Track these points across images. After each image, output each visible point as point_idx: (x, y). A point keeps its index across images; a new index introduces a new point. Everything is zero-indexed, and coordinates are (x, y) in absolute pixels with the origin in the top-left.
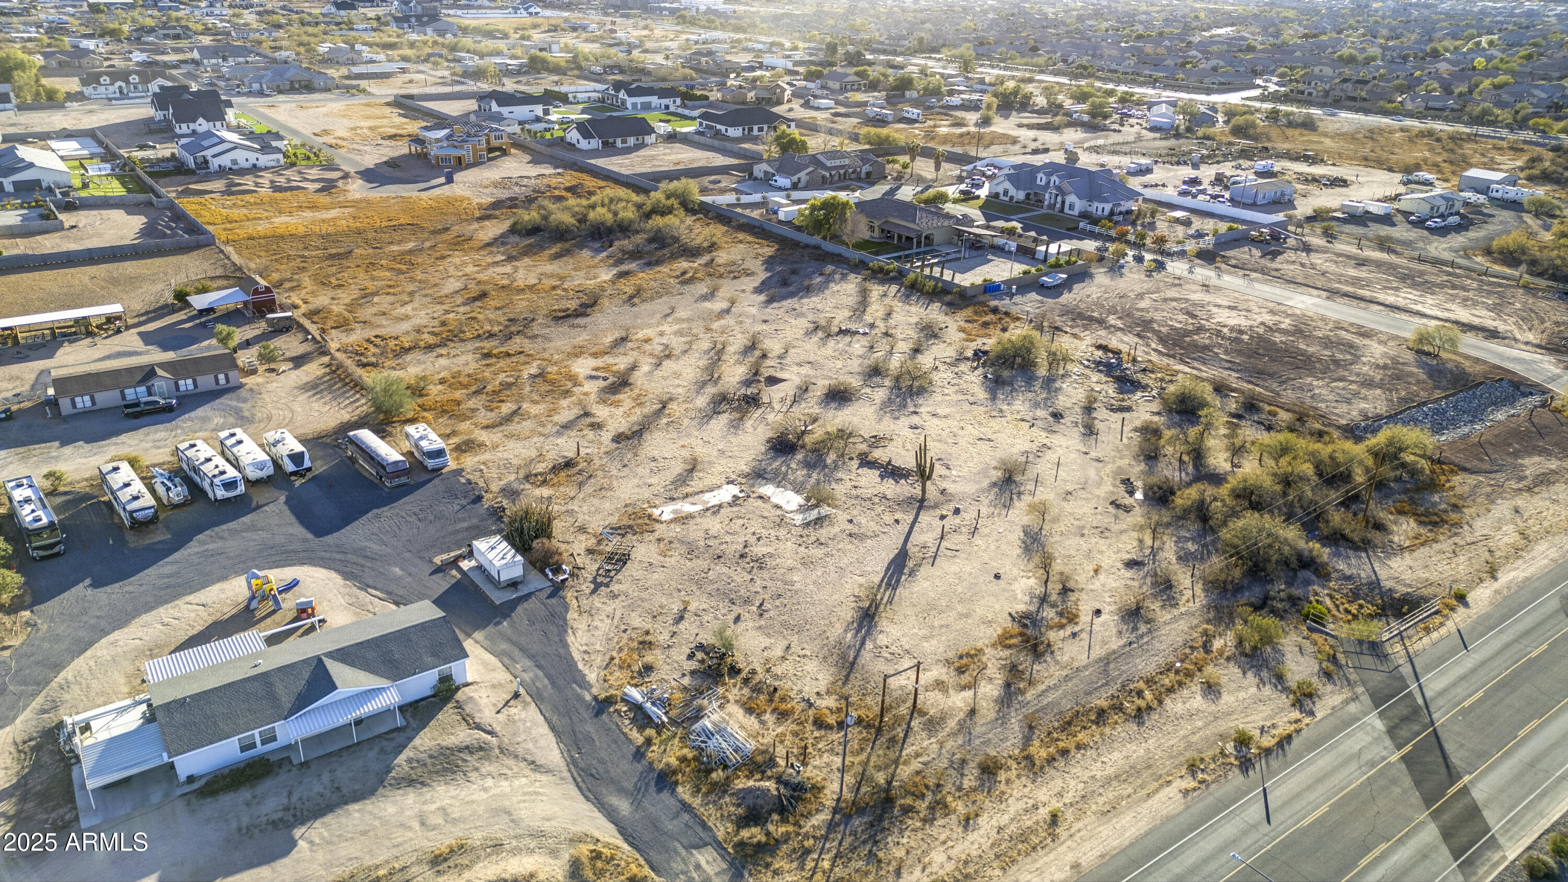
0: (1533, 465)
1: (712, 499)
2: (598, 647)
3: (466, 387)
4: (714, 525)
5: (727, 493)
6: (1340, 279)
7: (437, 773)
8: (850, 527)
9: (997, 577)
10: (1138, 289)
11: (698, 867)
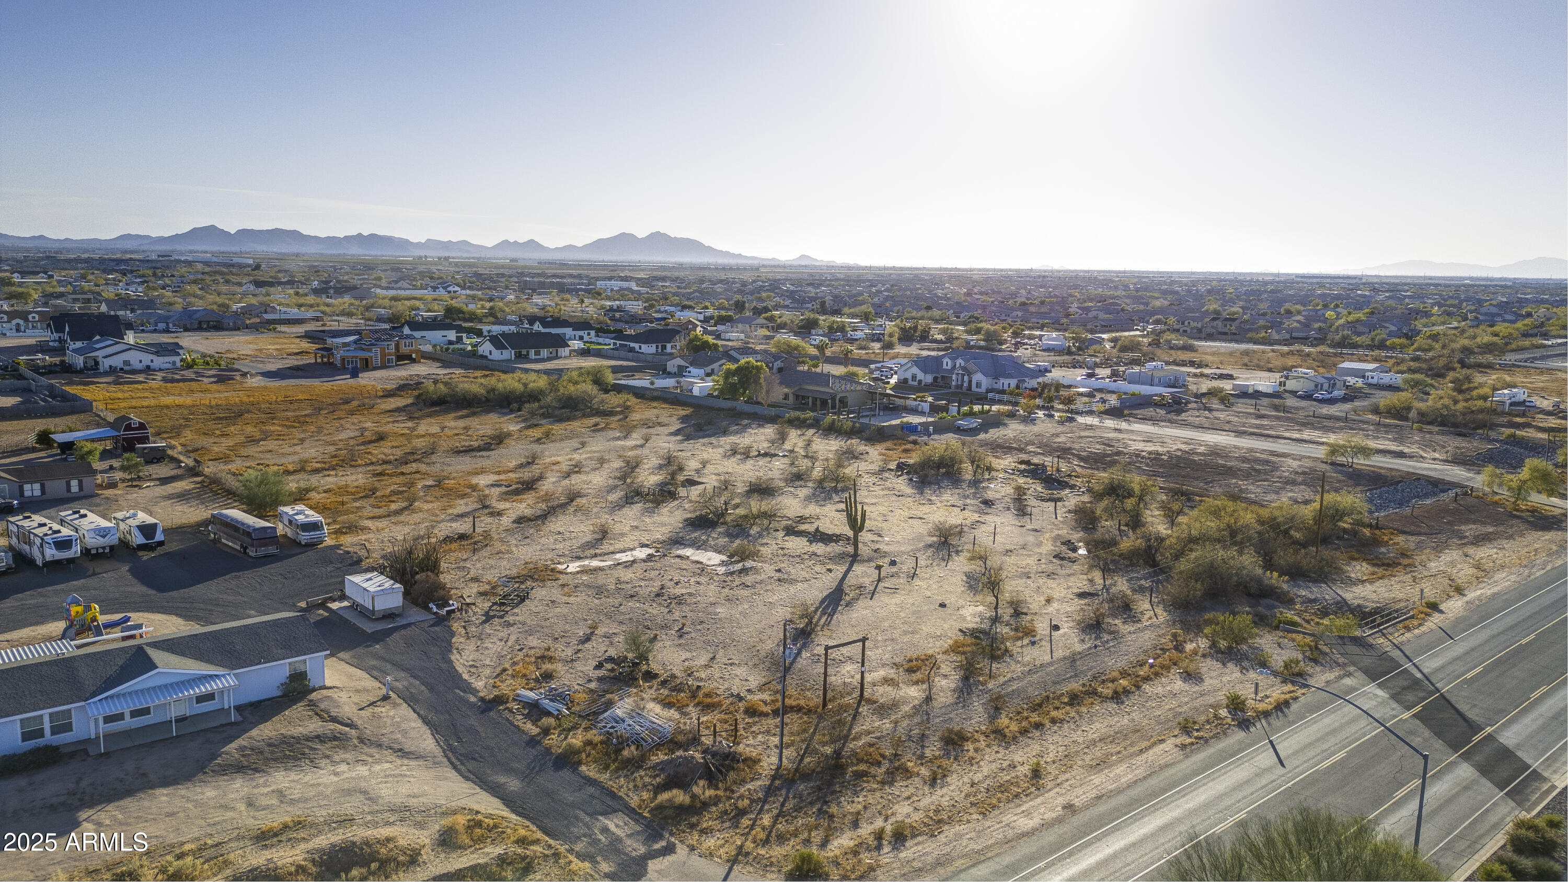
0: (1469, 530)
1: (624, 557)
2: (488, 662)
3: (353, 494)
4: (627, 575)
5: (641, 553)
6: (1244, 425)
7: (275, 760)
8: (778, 574)
9: (943, 605)
10: (1053, 431)
11: (605, 830)
